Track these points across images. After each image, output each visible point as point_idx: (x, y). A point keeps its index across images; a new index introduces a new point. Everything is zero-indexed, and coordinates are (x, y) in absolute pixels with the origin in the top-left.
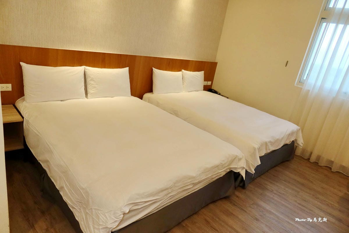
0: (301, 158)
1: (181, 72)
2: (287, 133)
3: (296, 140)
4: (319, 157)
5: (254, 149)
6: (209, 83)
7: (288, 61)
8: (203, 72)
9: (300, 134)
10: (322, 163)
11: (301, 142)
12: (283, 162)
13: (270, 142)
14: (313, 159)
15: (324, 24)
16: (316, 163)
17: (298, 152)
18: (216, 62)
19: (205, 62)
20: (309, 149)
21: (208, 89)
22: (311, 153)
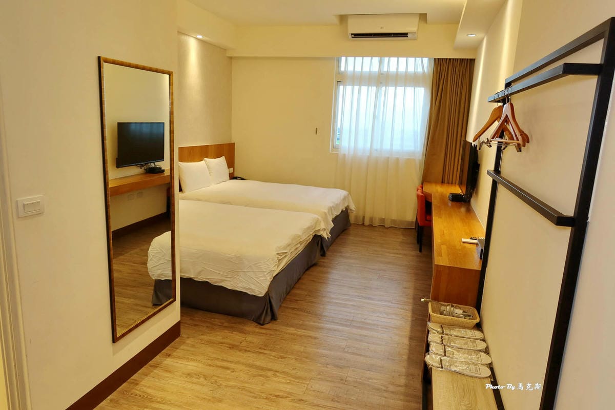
0: (357, 225)
1: (203, 161)
2: (342, 198)
3: (348, 206)
4: (371, 219)
5: (325, 214)
6: (231, 169)
7: (317, 129)
8: (223, 157)
9: (350, 198)
10: (377, 223)
11: (353, 207)
12: (343, 231)
13: (333, 207)
14: (367, 223)
15: (341, 87)
16: (371, 226)
17: (352, 219)
18: (233, 142)
19: (223, 144)
20: (361, 214)
21: (232, 177)
22: (364, 218)
